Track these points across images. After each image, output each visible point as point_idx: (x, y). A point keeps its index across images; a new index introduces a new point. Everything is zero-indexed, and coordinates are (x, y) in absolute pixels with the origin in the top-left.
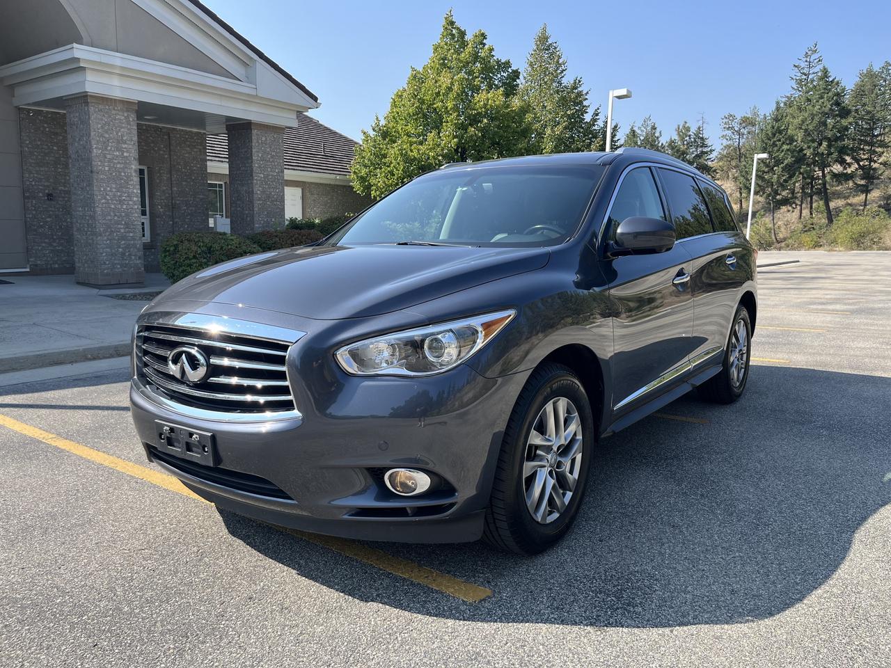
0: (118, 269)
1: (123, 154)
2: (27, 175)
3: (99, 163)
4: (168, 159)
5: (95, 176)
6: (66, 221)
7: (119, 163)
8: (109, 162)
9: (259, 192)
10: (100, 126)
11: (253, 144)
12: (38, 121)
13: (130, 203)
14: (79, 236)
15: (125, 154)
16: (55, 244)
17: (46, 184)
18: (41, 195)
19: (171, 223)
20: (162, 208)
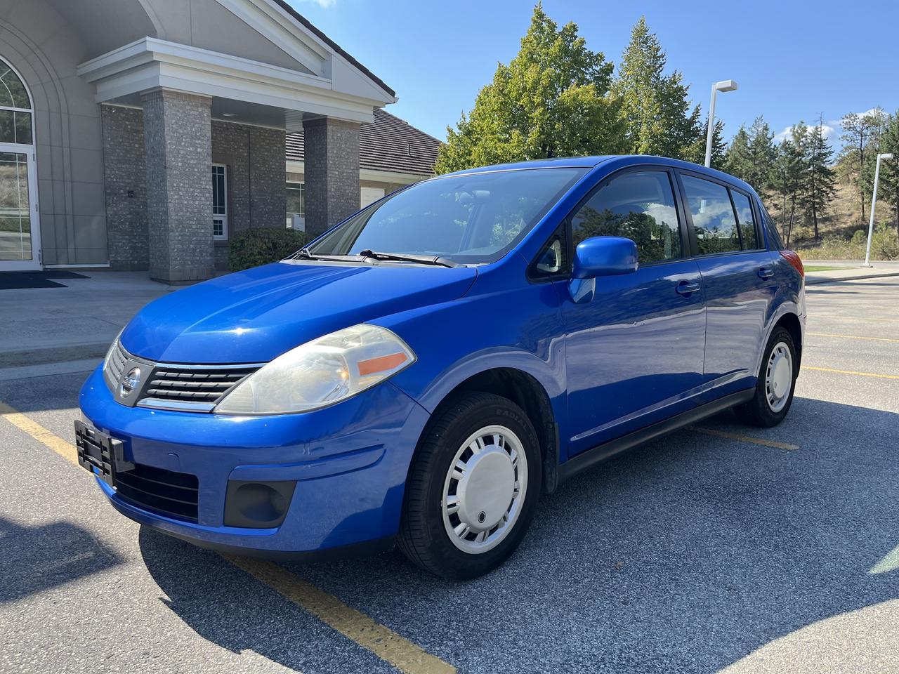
0: (189, 266)
1: (196, 150)
2: (108, 172)
3: (173, 159)
4: (248, 158)
5: (168, 172)
6: (146, 218)
7: (192, 159)
8: (182, 157)
9: (333, 190)
10: (173, 121)
11: (328, 140)
12: (120, 118)
13: (203, 199)
14: (153, 233)
15: (199, 150)
16: (135, 241)
17: (127, 181)
18: (122, 191)
19: (249, 221)
20: (240, 206)
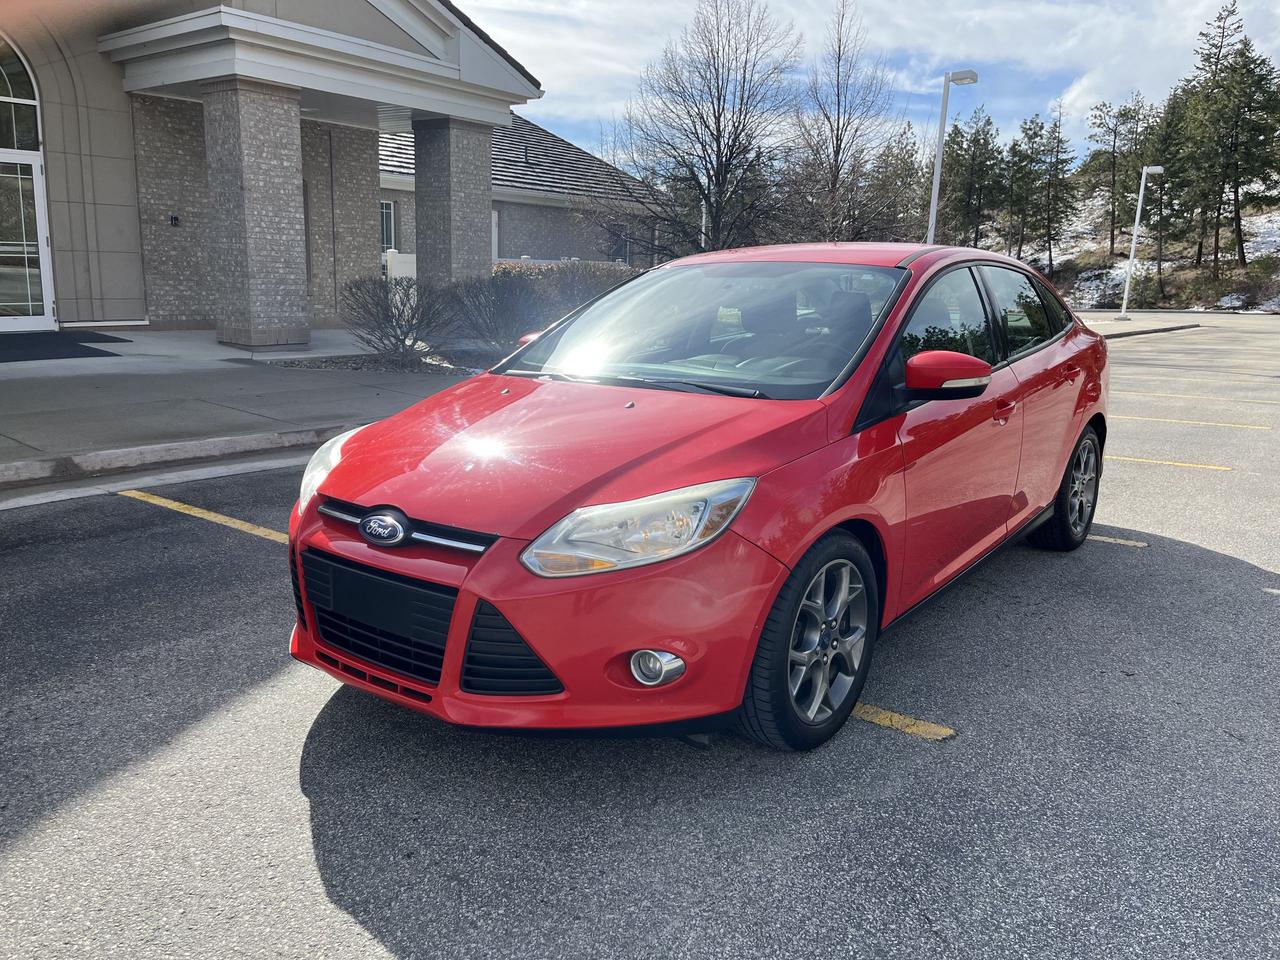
0: (276, 325)
1: (282, 164)
2: (144, 190)
3: (252, 176)
4: (329, 169)
5: (246, 194)
6: (195, 255)
7: (277, 176)
8: (264, 174)
9: (458, 218)
10: (252, 123)
11: (452, 150)
12: (157, 113)
13: (292, 232)
15: (285, 164)
16: (182, 288)
17: (169, 203)
18: (162, 218)
19: (332, 259)
20: (320, 238)
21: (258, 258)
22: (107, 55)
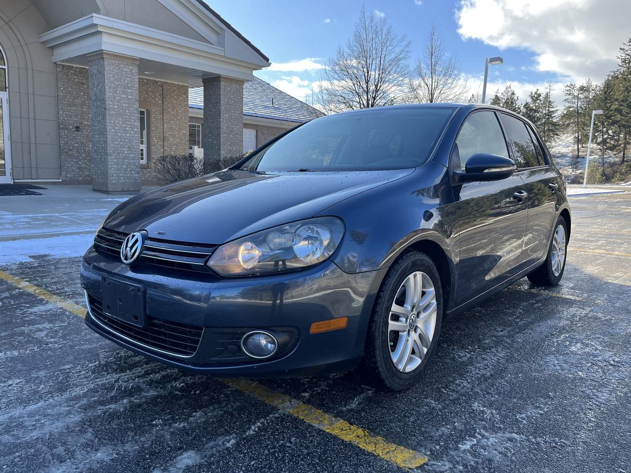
0: (122, 180)
1: (128, 97)
2: (61, 113)
3: (111, 103)
4: (162, 104)
5: (107, 112)
6: (88, 146)
7: (125, 103)
8: (117, 102)
9: (224, 128)
10: (111, 75)
11: (221, 92)
12: (69, 74)
13: (132, 132)
14: (96, 156)
16: (80, 163)
17: (75, 119)
18: (71, 127)
19: (162, 150)
20: (156, 139)
21: (113, 145)
22: (44, 43)
